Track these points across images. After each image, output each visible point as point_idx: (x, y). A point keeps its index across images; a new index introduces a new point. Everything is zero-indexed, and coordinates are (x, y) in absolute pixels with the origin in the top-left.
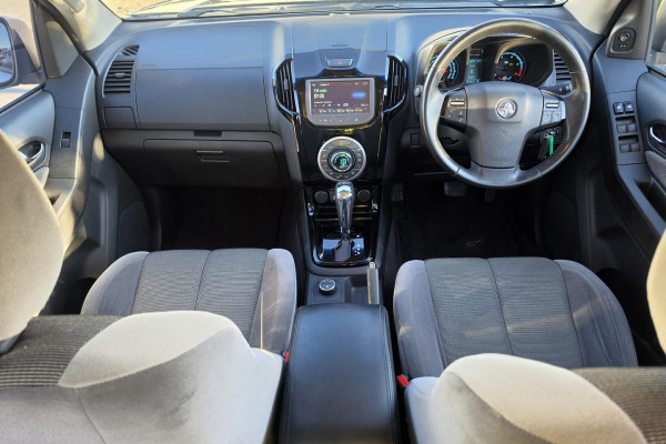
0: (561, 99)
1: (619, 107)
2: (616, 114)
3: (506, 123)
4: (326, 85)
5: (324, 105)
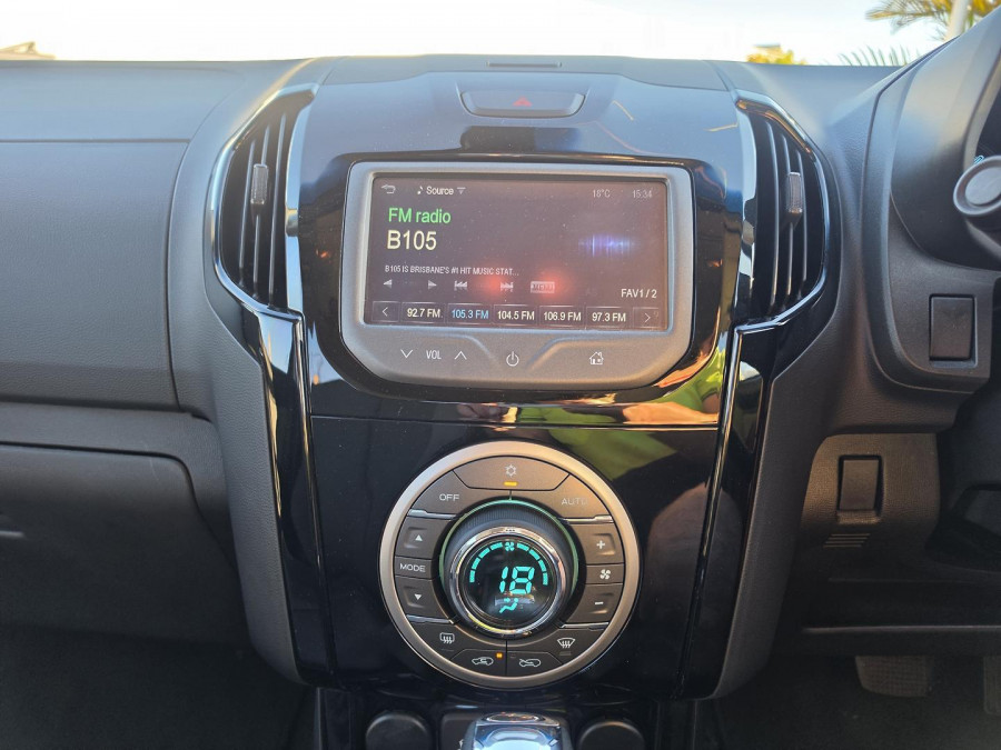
4: (451, 191)
5: (431, 284)
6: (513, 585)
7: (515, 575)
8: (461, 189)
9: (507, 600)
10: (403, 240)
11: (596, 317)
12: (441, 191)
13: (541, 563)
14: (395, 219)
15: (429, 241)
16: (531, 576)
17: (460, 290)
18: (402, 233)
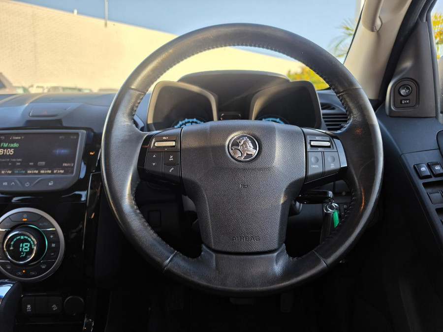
0: (333, 137)
1: (424, 169)
2: (422, 178)
3: (244, 169)
4: (20, 138)
5: (10, 164)
6: (24, 249)
7: (24, 246)
8: (23, 137)
9: (22, 253)
10: (4, 152)
11: (55, 172)
12: (17, 138)
13: (32, 242)
14: (3, 146)
15: (11, 152)
16: (29, 246)
17: (18, 165)
18: (4, 149)
